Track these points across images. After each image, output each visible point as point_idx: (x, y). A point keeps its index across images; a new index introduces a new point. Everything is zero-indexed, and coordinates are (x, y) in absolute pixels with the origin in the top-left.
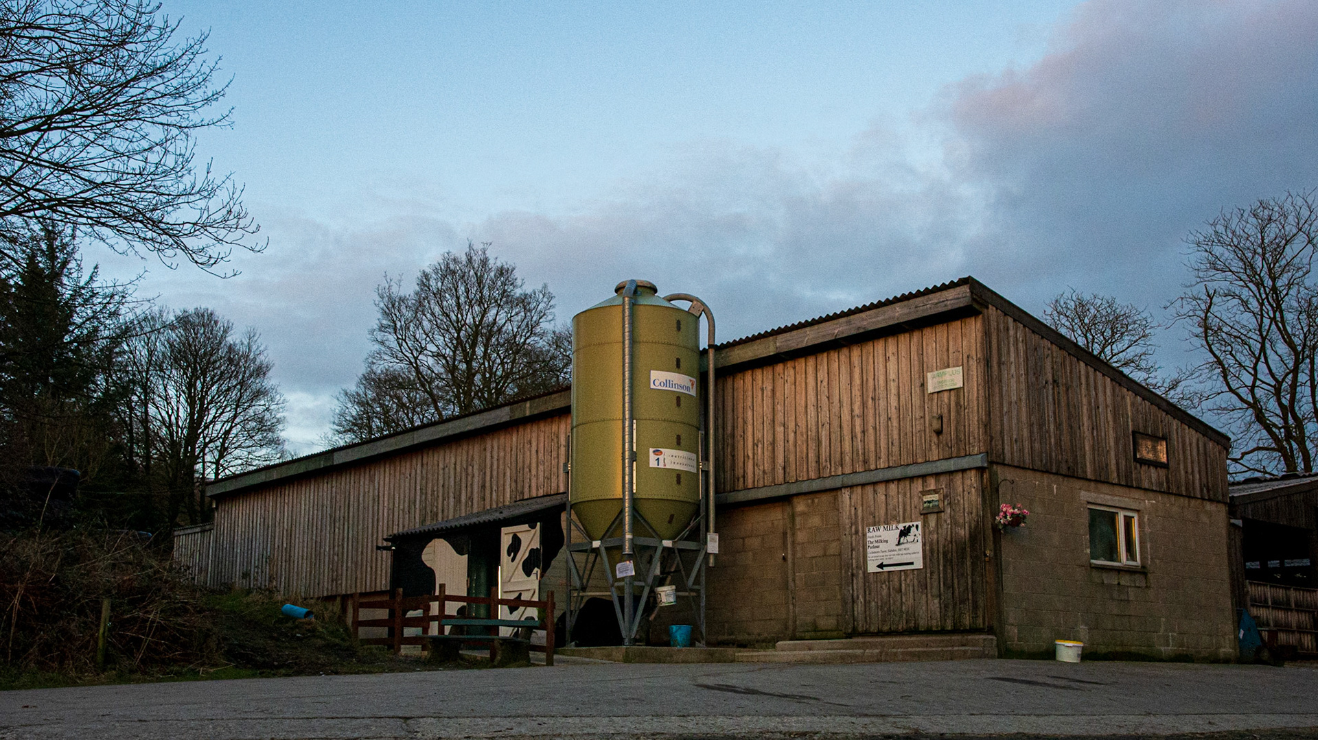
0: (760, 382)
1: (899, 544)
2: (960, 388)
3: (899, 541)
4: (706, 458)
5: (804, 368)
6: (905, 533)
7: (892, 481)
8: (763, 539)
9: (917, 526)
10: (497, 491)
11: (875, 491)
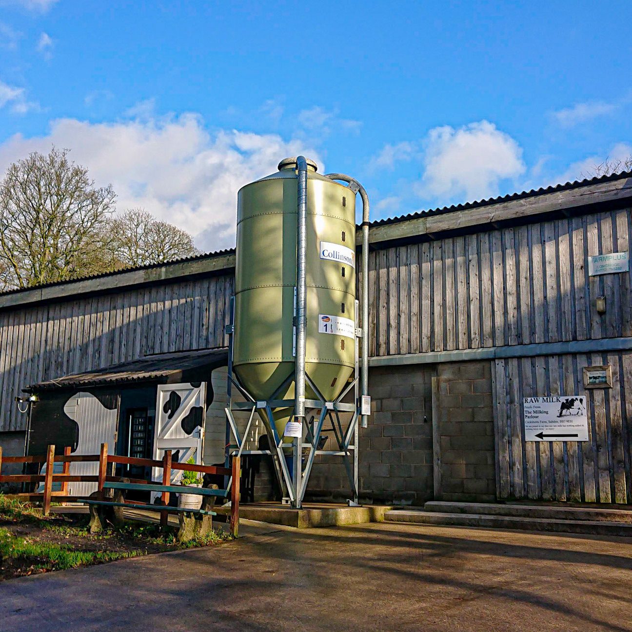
0: (405, 258)
1: (561, 415)
2: (625, 272)
3: (561, 413)
4: (361, 326)
5: (451, 248)
6: (568, 405)
7: (553, 355)
8: (402, 401)
9: (581, 400)
10: (126, 345)
11: (533, 365)
